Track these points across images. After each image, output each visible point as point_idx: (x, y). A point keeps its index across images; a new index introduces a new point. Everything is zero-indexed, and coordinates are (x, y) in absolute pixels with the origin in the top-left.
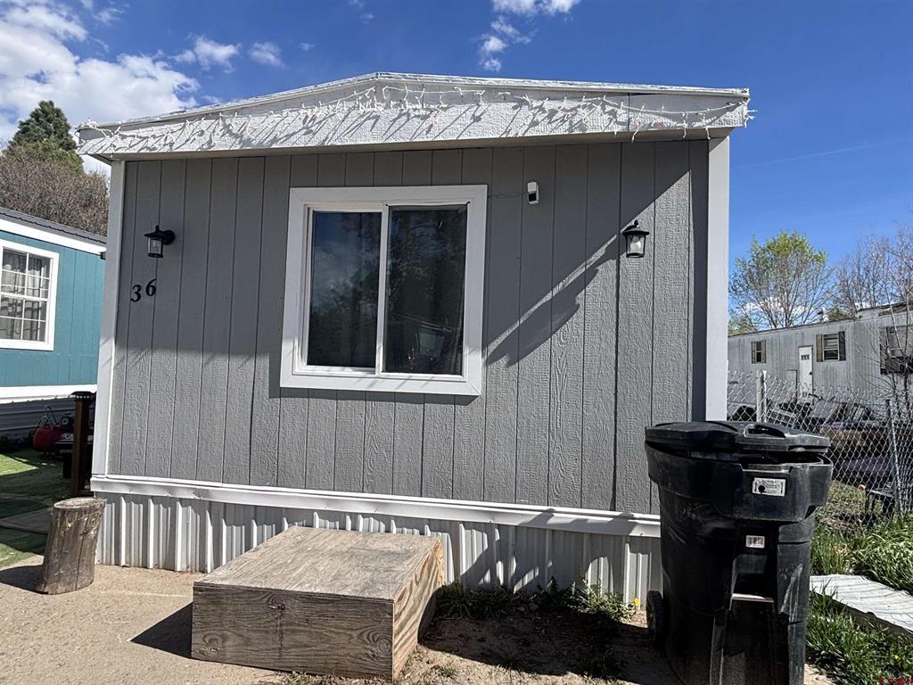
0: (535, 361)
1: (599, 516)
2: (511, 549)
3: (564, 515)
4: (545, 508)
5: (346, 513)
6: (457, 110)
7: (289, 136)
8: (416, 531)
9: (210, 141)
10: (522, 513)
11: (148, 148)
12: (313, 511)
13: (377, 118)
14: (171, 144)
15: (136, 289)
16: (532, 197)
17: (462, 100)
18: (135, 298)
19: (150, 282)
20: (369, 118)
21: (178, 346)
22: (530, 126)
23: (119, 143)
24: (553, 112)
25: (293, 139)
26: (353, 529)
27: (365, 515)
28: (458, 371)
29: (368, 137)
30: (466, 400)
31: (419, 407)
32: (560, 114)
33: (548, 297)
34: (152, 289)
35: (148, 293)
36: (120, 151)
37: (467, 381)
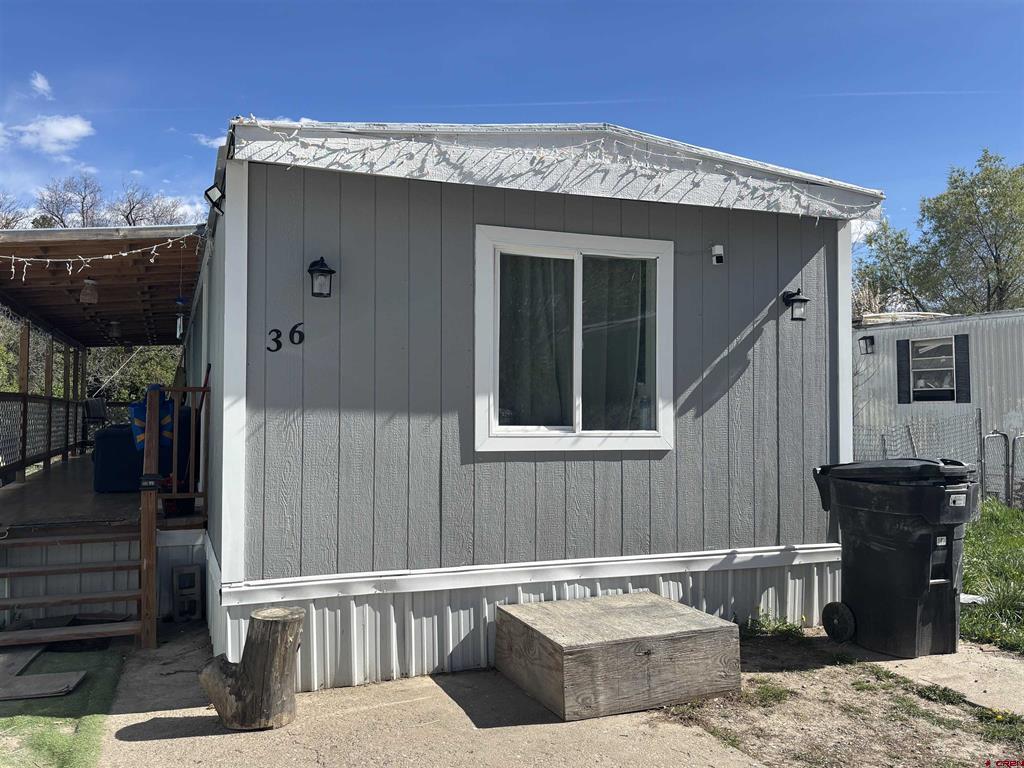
0: (717, 412)
1: (770, 550)
2: (701, 593)
3: (745, 554)
4: (729, 551)
5: (550, 583)
6: (677, 174)
7: (516, 177)
8: (620, 591)
9: (421, 169)
10: (709, 559)
11: (340, 165)
12: (516, 586)
13: (606, 172)
14: (372, 165)
15: (274, 335)
16: (719, 259)
17: (681, 165)
18: (274, 346)
19: (296, 327)
20: (597, 171)
21: (341, 403)
22: (737, 200)
23: (299, 152)
24: (755, 190)
25: (520, 181)
26: (559, 599)
27: (570, 582)
28: (652, 426)
29: (596, 189)
30: (659, 455)
31: (616, 464)
32: (760, 192)
33: (725, 353)
34: (297, 335)
35: (293, 342)
36: (301, 163)
37: (663, 435)
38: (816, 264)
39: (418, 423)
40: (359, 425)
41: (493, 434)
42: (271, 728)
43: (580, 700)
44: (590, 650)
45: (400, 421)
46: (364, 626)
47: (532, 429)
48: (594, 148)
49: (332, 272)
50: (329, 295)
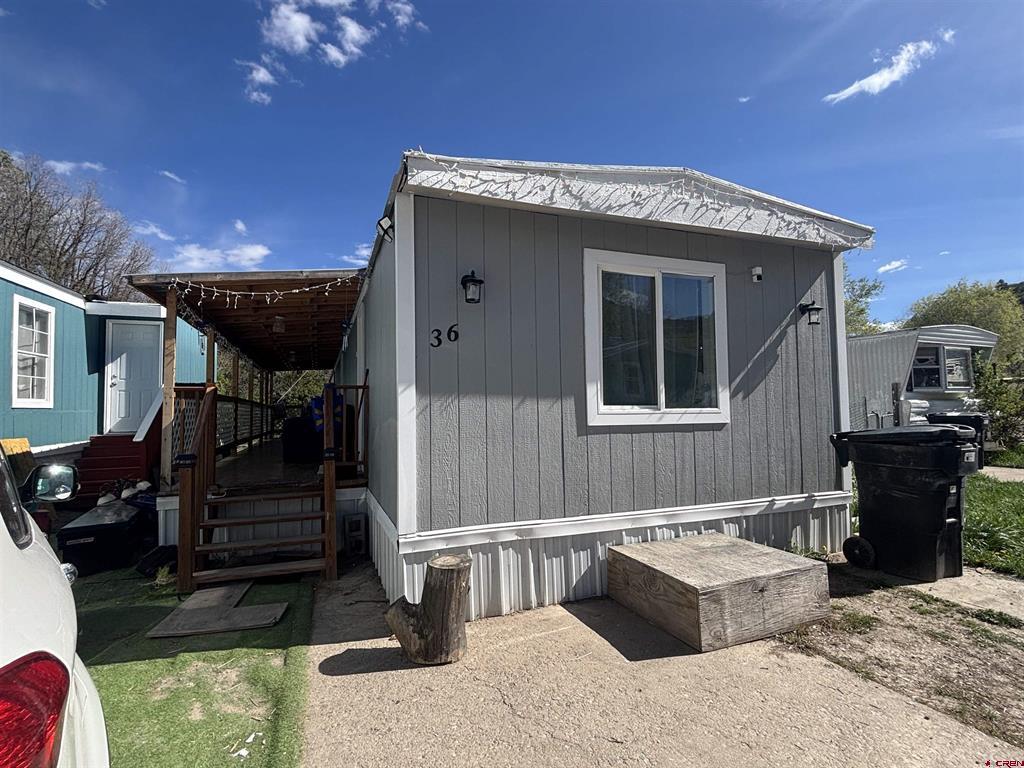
0: (758, 393)
1: (798, 498)
2: (752, 531)
3: (781, 501)
4: (770, 499)
5: (646, 528)
6: (736, 210)
7: (621, 206)
8: (696, 532)
9: (551, 198)
10: (757, 505)
11: (490, 193)
12: (621, 531)
13: (687, 204)
14: (514, 194)
15: (436, 334)
16: (759, 277)
17: (738, 202)
18: (436, 343)
19: (452, 327)
20: (680, 203)
21: (486, 390)
22: (778, 230)
23: (459, 181)
24: (790, 223)
25: (625, 210)
26: (652, 540)
27: (660, 527)
28: (714, 404)
29: (679, 218)
30: (720, 427)
31: (690, 435)
32: (792, 226)
33: (762, 349)
34: (454, 334)
35: (450, 339)
36: (460, 190)
37: (722, 412)
38: (820, 284)
39: (544, 405)
40: (501, 408)
41: (601, 413)
42: (450, 662)
43: (712, 633)
44: (718, 590)
45: (530, 405)
46: (509, 566)
47: (628, 408)
48: (678, 186)
49: (481, 282)
50: (478, 301)
